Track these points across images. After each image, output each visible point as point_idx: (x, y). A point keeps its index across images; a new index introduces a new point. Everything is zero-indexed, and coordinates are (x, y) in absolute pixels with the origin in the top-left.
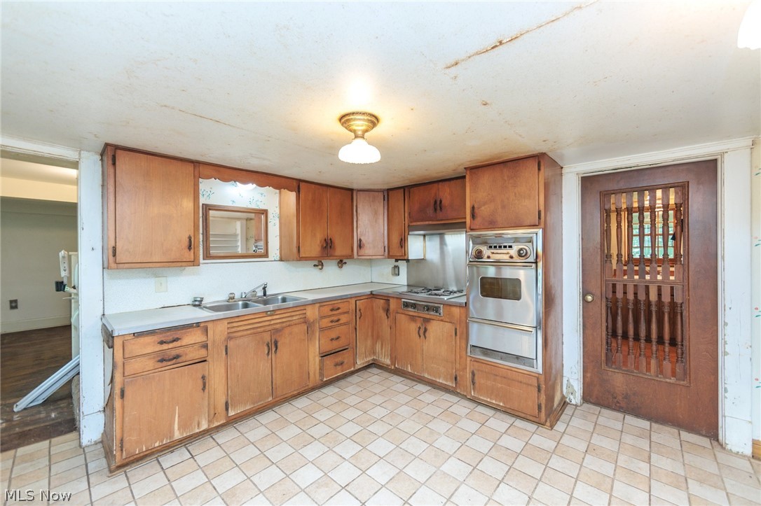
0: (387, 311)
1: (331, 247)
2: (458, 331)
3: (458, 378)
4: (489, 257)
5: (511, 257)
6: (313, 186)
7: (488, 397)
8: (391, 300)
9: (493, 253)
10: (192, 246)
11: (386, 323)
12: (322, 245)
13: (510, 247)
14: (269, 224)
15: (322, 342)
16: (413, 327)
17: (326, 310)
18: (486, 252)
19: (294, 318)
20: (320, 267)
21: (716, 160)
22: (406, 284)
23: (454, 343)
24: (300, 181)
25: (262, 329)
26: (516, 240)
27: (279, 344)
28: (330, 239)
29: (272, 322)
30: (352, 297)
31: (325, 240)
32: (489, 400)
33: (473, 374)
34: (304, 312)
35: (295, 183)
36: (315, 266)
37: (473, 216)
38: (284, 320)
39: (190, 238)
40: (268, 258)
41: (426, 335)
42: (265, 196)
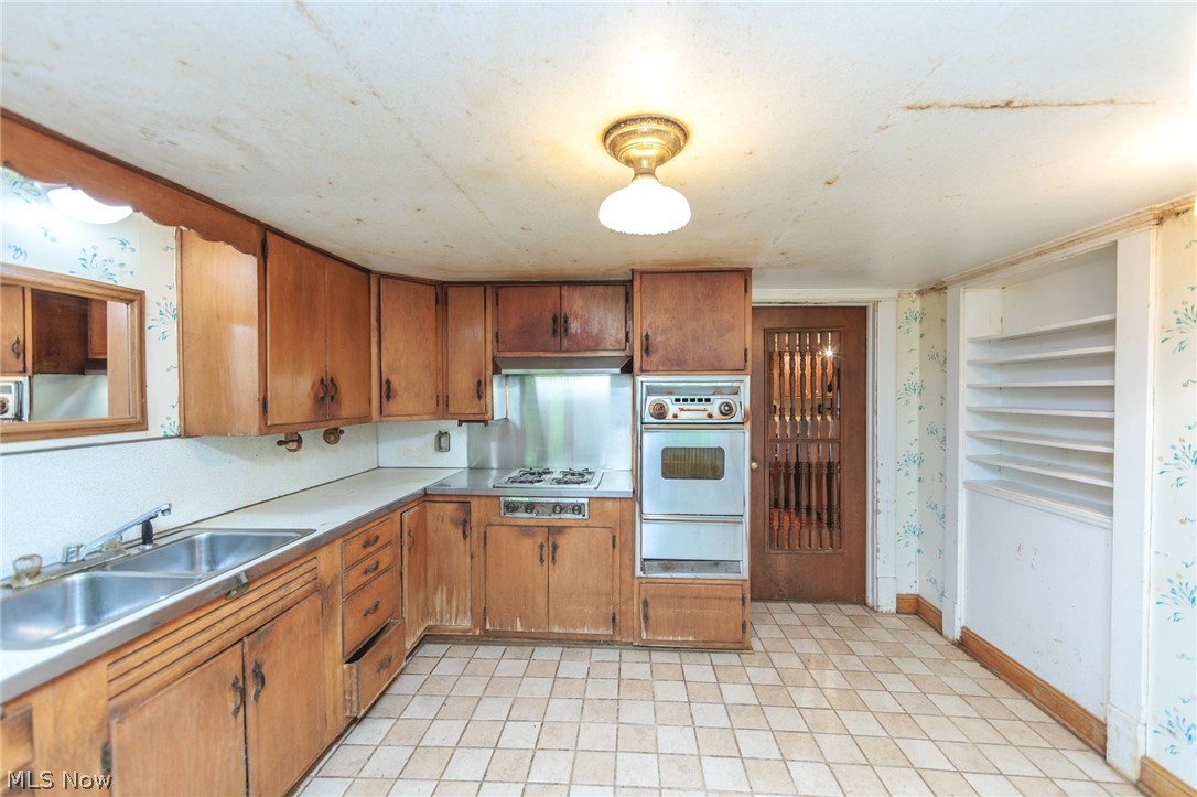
0: (464, 524)
1: (332, 397)
2: (617, 540)
3: (617, 617)
4: (675, 416)
5: (710, 416)
7: (674, 636)
8: (474, 502)
9: (682, 410)
11: (459, 554)
12: (316, 395)
13: (707, 400)
14: (148, 333)
15: (349, 626)
16: (528, 547)
17: (355, 547)
18: (672, 409)
19: (294, 586)
20: (294, 445)
21: (864, 309)
22: (466, 465)
23: (610, 560)
24: (266, 229)
25: (215, 646)
26: (717, 391)
27: (265, 670)
28: (332, 380)
29: (243, 615)
30: (391, 508)
31: (322, 381)
32: (671, 639)
33: (646, 604)
34: (313, 564)
36: (280, 443)
37: (647, 350)
38: (270, 600)
40: (147, 429)
41: (557, 557)
42: (133, 250)
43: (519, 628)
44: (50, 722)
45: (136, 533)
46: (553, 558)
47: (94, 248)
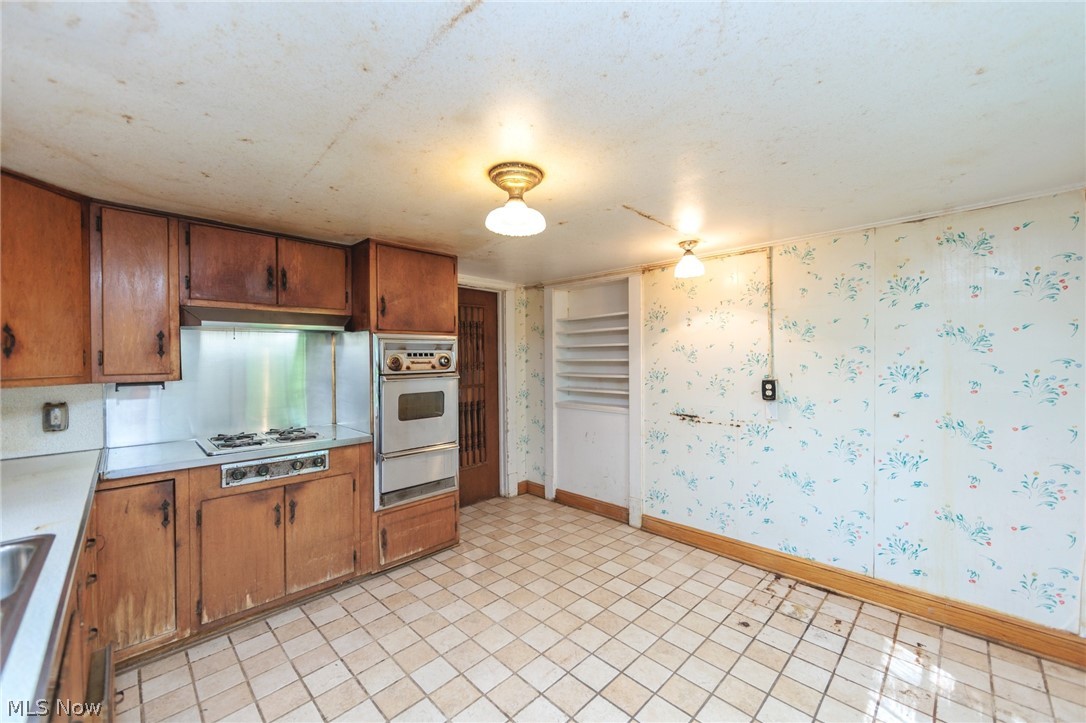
0: (165, 509)
2: (357, 483)
3: (358, 554)
4: (408, 368)
5: (433, 367)
7: (407, 552)
8: (181, 479)
9: (413, 363)
11: (157, 546)
13: (432, 355)
18: (405, 361)
23: (351, 502)
26: (438, 347)
32: (405, 555)
33: (384, 533)
37: (383, 311)
41: (296, 515)
43: (249, 605)
46: (292, 517)
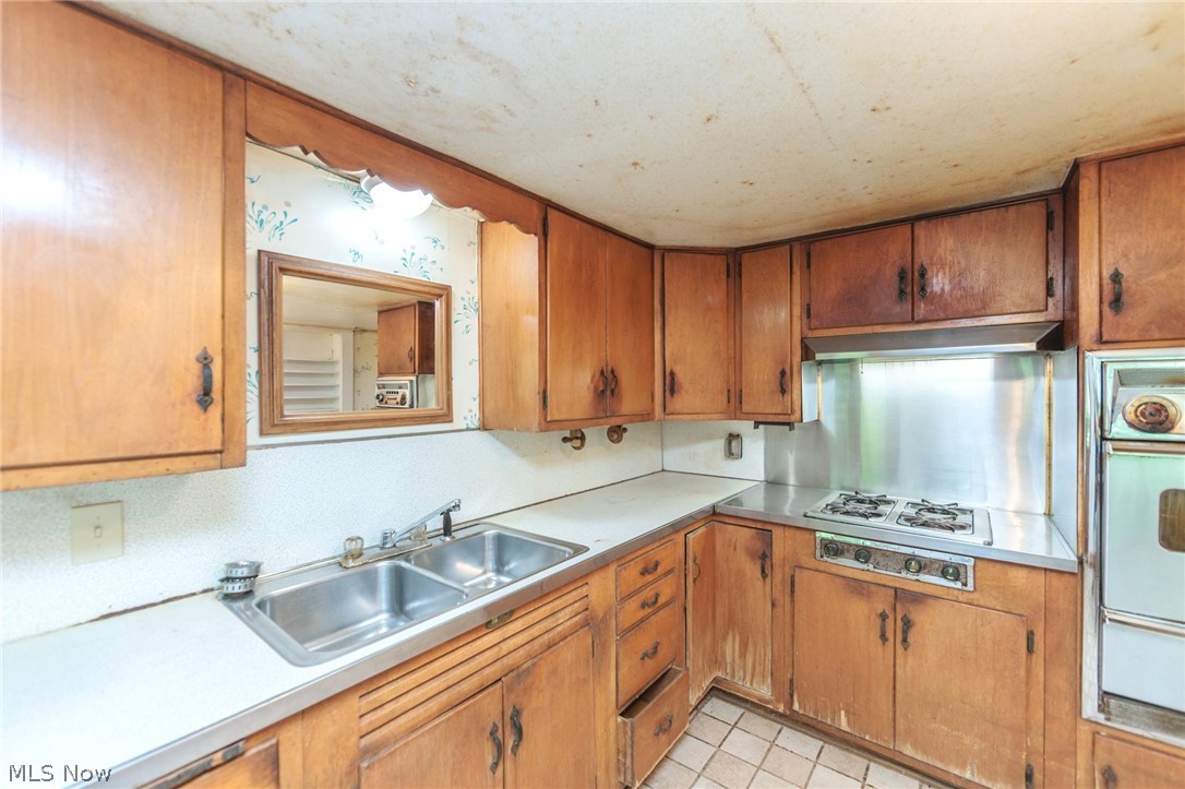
0: (764, 558)
1: (613, 391)
3: (1037, 774)
6: (578, 224)
8: (777, 533)
10: (216, 394)
11: (757, 596)
12: (596, 388)
14: (455, 327)
15: (624, 670)
16: (860, 615)
17: (632, 573)
19: (562, 617)
20: (577, 443)
22: (762, 478)
24: (547, 205)
25: (474, 682)
27: (524, 721)
28: (613, 372)
29: (506, 647)
30: (676, 527)
31: (602, 373)
34: (584, 590)
35: (535, 211)
36: (565, 440)
37: (1118, 302)
38: (535, 631)
39: (205, 361)
40: (452, 421)
41: (911, 639)
42: (443, 247)
43: (844, 725)
44: (298, 759)
45: (438, 523)
46: (905, 640)
47: (413, 247)
